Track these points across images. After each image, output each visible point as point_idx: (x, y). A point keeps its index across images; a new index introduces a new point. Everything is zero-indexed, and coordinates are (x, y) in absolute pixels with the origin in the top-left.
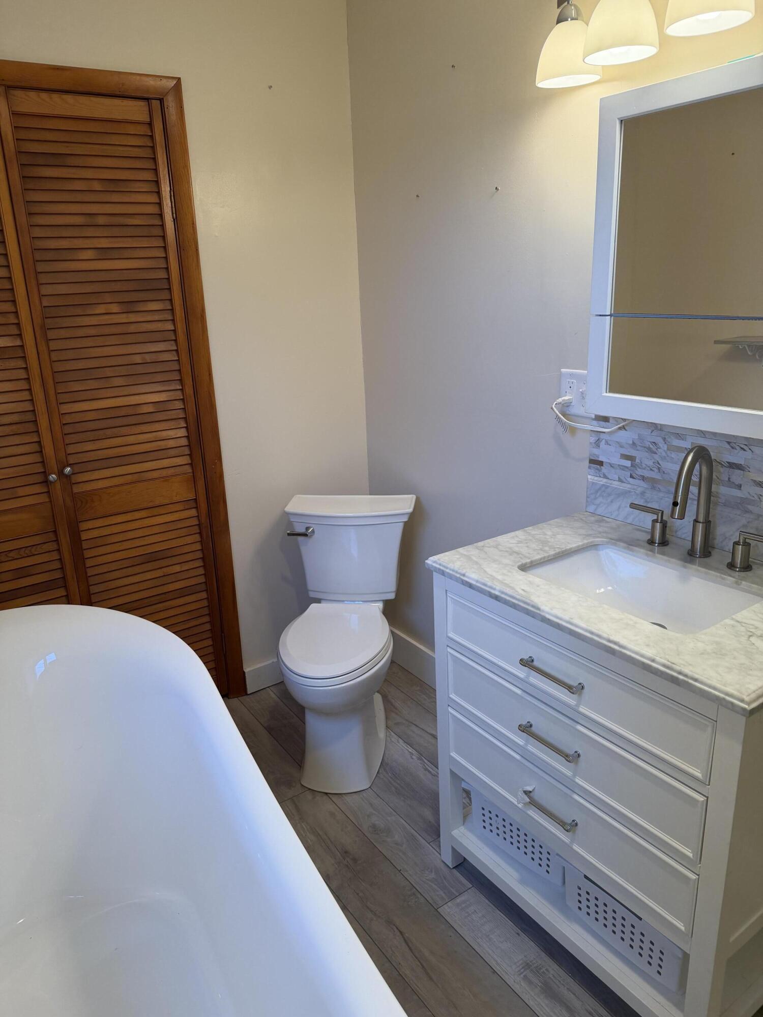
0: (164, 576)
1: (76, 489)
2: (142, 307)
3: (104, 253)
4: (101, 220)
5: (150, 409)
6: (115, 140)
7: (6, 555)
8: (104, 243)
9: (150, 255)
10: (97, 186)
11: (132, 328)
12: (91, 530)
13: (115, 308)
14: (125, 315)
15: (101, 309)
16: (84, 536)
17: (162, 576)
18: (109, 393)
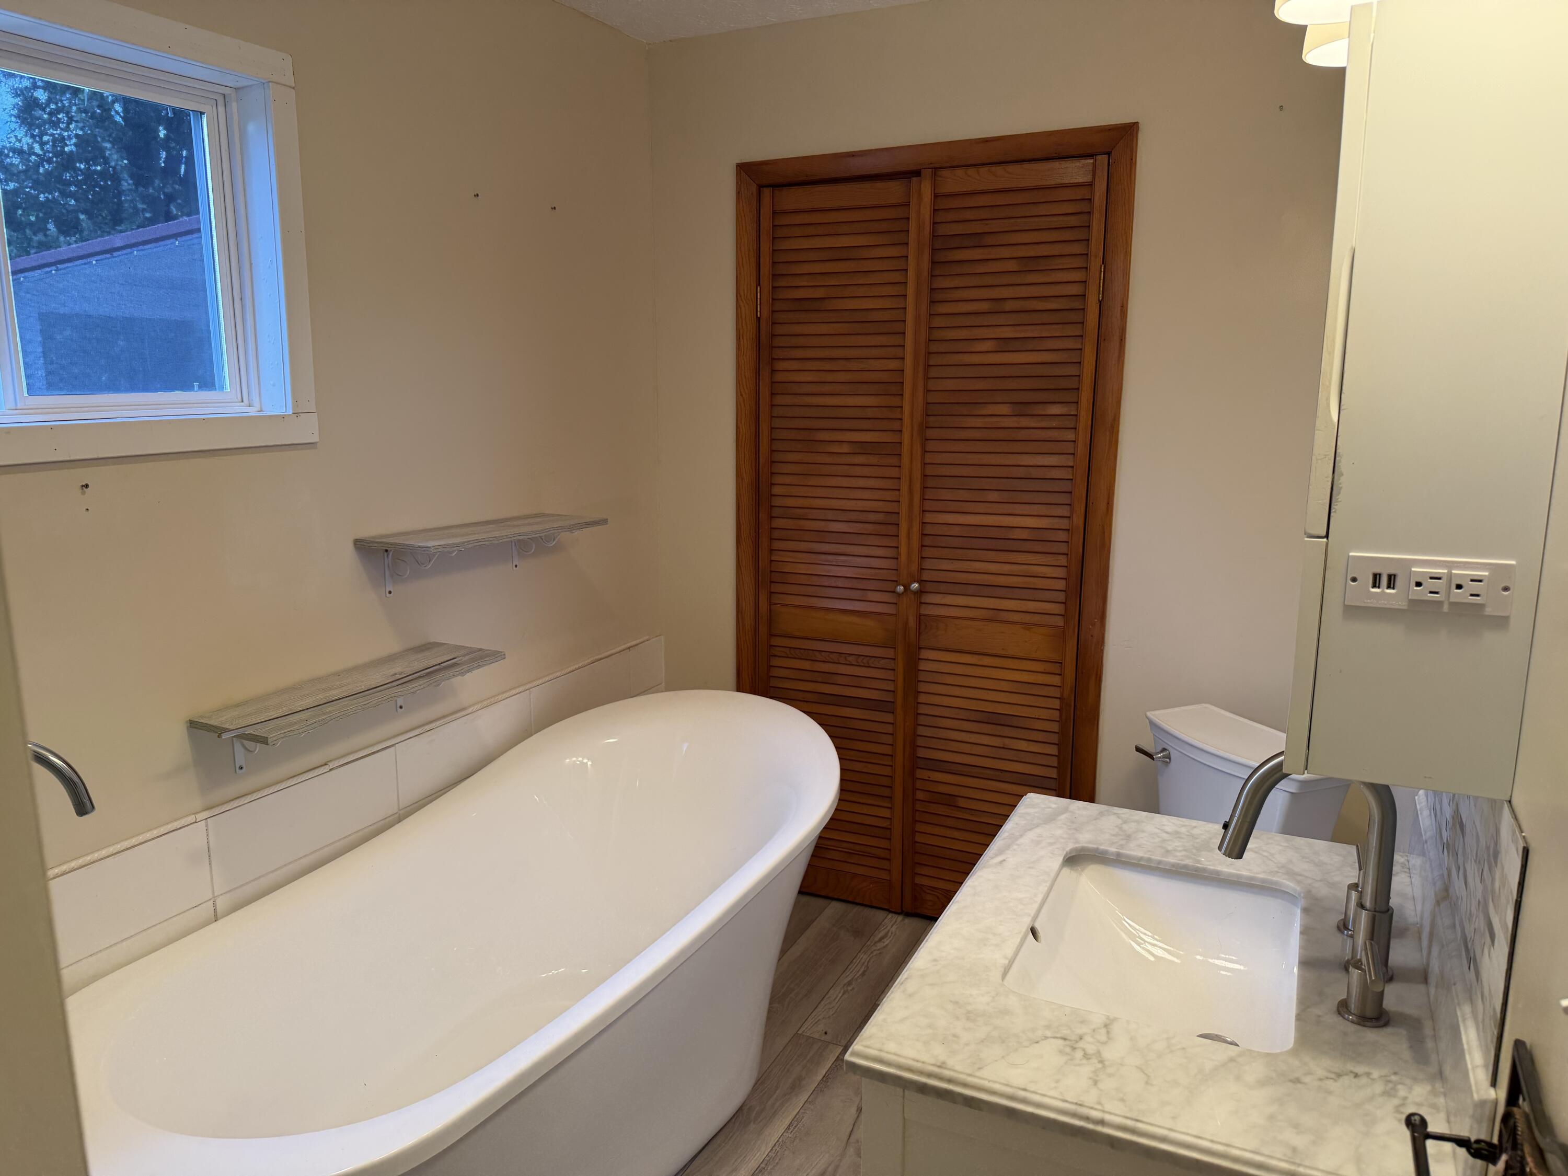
0: (1003, 748)
1: (926, 610)
2: (1039, 410)
3: (1005, 345)
4: (1008, 306)
5: (1024, 535)
6: (1043, 210)
7: (845, 658)
8: (1008, 333)
9: (1062, 347)
10: (1012, 266)
11: (1023, 435)
12: (931, 660)
13: (1004, 409)
14: (1015, 419)
15: (991, 409)
16: (923, 666)
17: (1000, 748)
18: (981, 508)
